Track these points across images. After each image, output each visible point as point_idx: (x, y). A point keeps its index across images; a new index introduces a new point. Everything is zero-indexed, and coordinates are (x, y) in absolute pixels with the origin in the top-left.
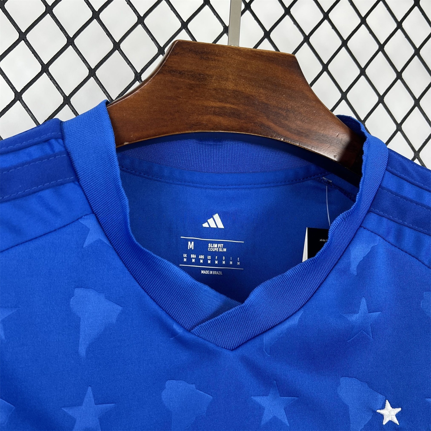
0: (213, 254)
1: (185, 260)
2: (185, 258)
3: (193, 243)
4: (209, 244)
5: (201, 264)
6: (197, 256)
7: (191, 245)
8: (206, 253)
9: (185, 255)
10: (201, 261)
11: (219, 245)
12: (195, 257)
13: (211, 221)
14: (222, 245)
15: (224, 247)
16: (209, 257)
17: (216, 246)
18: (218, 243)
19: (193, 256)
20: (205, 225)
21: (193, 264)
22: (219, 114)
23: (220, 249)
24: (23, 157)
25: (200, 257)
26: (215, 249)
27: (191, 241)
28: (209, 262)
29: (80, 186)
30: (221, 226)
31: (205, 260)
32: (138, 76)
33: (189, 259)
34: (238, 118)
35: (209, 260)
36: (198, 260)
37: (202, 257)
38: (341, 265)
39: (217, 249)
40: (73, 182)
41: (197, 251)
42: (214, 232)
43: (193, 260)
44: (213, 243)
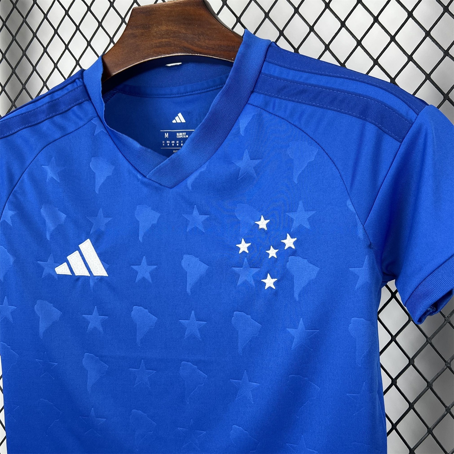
0: (180, 139)
1: (164, 145)
2: (164, 143)
3: (168, 134)
4: (177, 134)
5: (173, 147)
6: (171, 142)
7: (167, 135)
8: (176, 139)
9: (163, 142)
10: (173, 145)
11: (183, 133)
12: (169, 142)
13: (177, 118)
14: (185, 133)
15: (186, 134)
16: (178, 142)
17: (181, 134)
18: (182, 132)
19: (168, 142)
20: (174, 121)
21: (168, 147)
22: (159, 47)
23: (184, 136)
24: (65, 91)
25: (172, 142)
26: (181, 136)
27: (166, 132)
28: (178, 145)
29: (92, 102)
30: (183, 121)
31: (175, 144)
32: (112, 40)
33: (166, 144)
34: (170, 47)
35: (178, 143)
36: (171, 144)
37: (173, 142)
38: (233, 131)
39: (182, 136)
40: (88, 100)
41: (170, 138)
42: (180, 126)
43: (168, 145)
44: (179, 132)
